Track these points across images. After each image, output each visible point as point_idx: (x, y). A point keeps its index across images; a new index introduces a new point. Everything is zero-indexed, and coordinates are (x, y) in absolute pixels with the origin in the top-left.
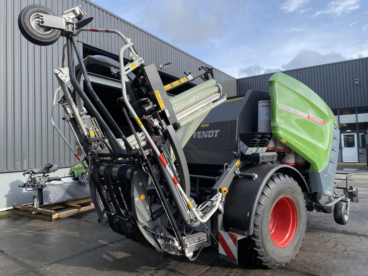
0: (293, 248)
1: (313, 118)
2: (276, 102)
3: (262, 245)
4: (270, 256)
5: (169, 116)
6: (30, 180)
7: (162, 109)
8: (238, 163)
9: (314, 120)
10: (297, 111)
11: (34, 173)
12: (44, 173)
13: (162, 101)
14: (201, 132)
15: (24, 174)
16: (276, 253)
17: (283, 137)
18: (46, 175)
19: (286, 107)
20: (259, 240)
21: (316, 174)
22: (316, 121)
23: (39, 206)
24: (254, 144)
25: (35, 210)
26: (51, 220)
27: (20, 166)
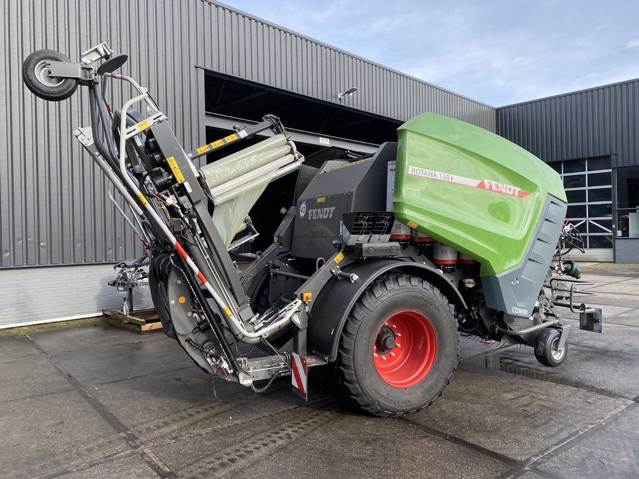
0: (422, 390)
1: (494, 188)
2: (405, 162)
3: (355, 378)
4: (370, 396)
5: (191, 191)
6: (121, 275)
7: (179, 182)
8: (339, 257)
9: (497, 190)
10: (451, 176)
11: (126, 266)
12: (136, 267)
13: (179, 170)
14: (316, 210)
15: (115, 268)
16: (384, 394)
17: (410, 220)
18: (139, 268)
19: (424, 172)
20: (350, 372)
21: (492, 279)
22: (501, 192)
23: (129, 313)
24: (382, 229)
25: (125, 317)
26: (140, 332)
27: (114, 256)
